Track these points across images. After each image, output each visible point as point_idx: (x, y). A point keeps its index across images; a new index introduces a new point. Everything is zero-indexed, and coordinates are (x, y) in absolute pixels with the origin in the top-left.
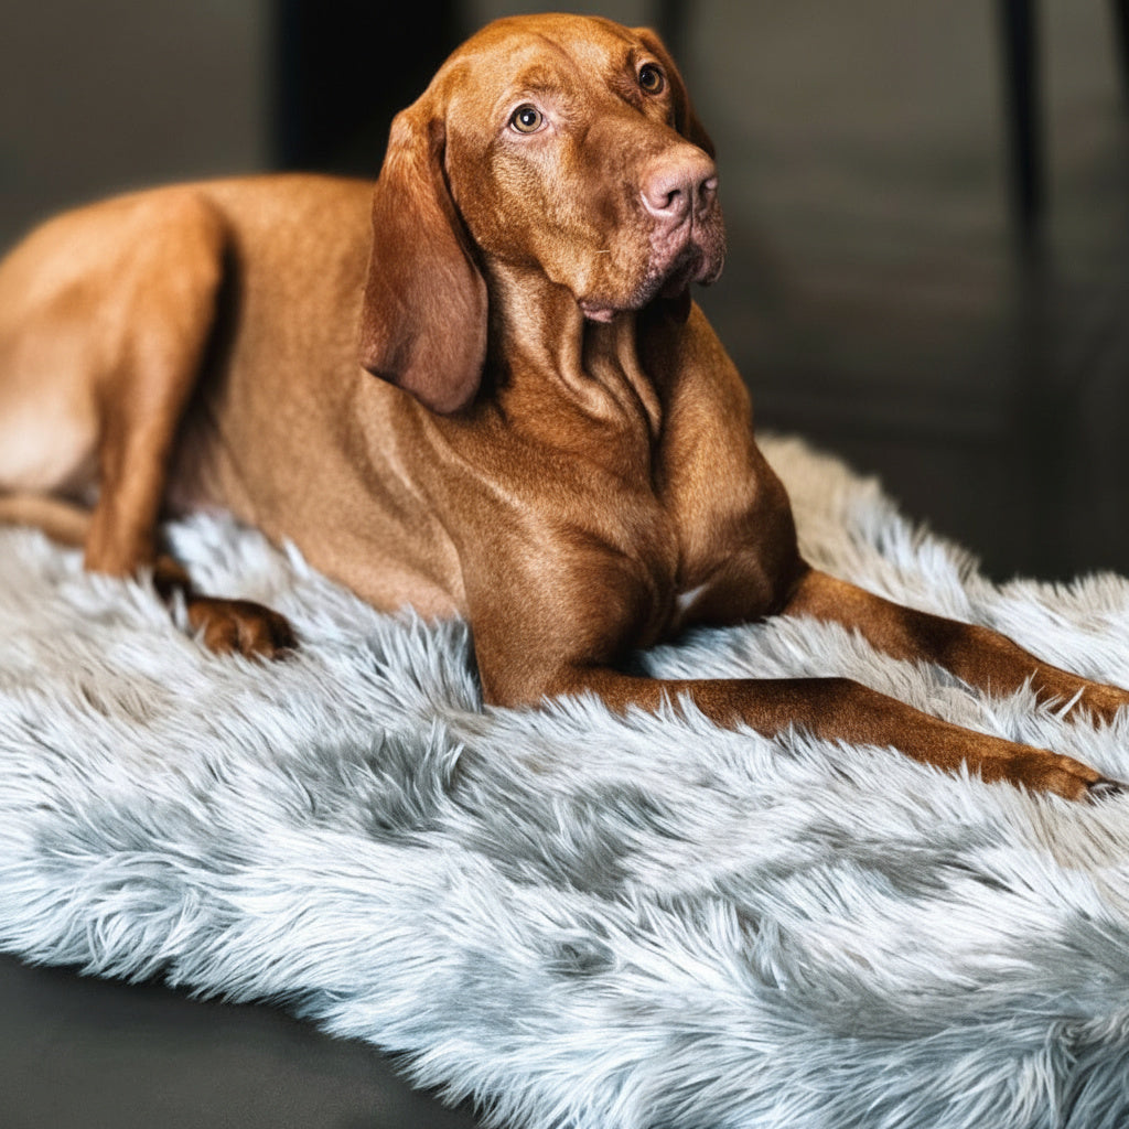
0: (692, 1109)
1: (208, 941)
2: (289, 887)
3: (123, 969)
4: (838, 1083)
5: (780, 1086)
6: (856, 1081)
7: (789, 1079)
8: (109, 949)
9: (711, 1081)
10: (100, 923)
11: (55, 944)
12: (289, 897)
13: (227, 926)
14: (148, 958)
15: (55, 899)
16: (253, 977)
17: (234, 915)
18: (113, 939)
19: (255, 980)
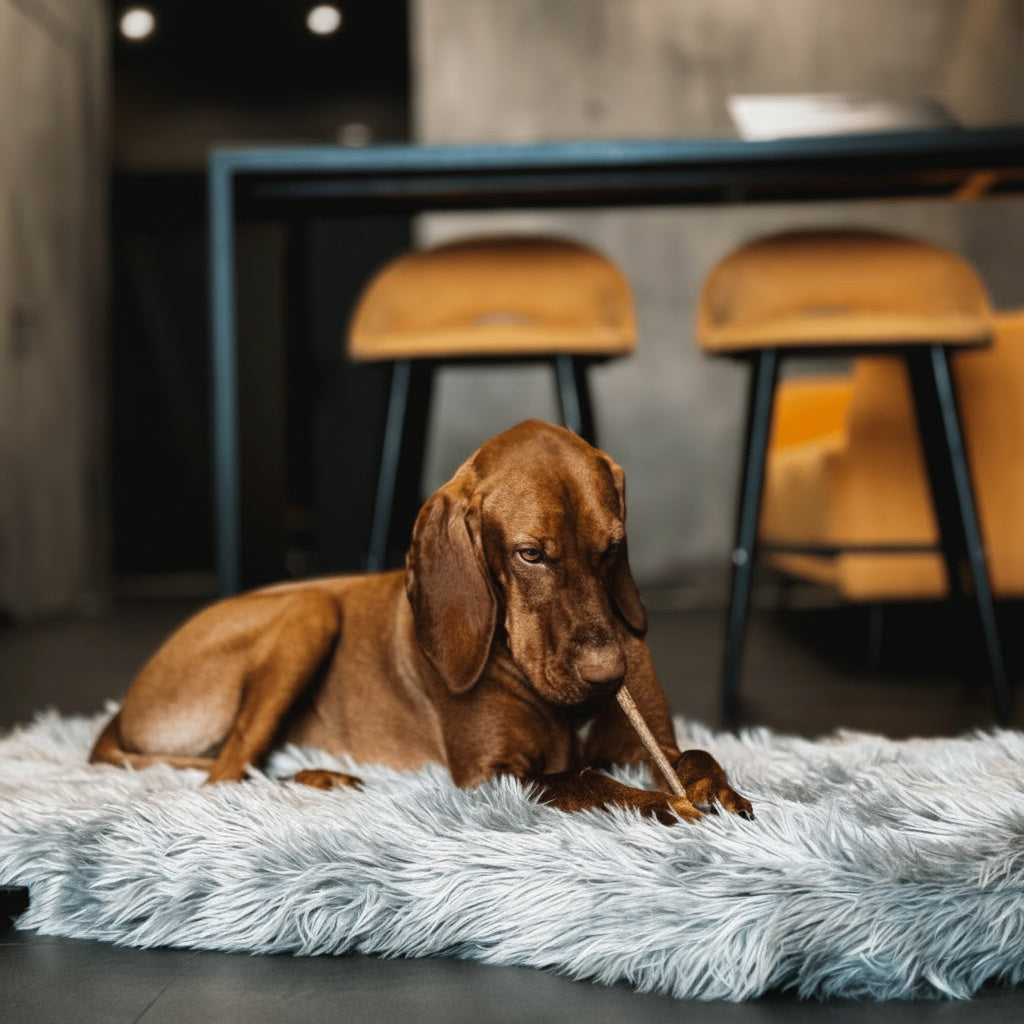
0: (812, 942)
1: (388, 918)
2: (439, 874)
3: (326, 949)
4: (911, 914)
5: (870, 921)
6: (924, 912)
7: (876, 915)
8: (314, 936)
9: (819, 922)
10: (306, 917)
11: (272, 940)
12: (440, 881)
13: (399, 907)
14: (344, 939)
15: (270, 906)
16: (423, 941)
17: (406, 899)
18: (317, 928)
19: (426, 942)
